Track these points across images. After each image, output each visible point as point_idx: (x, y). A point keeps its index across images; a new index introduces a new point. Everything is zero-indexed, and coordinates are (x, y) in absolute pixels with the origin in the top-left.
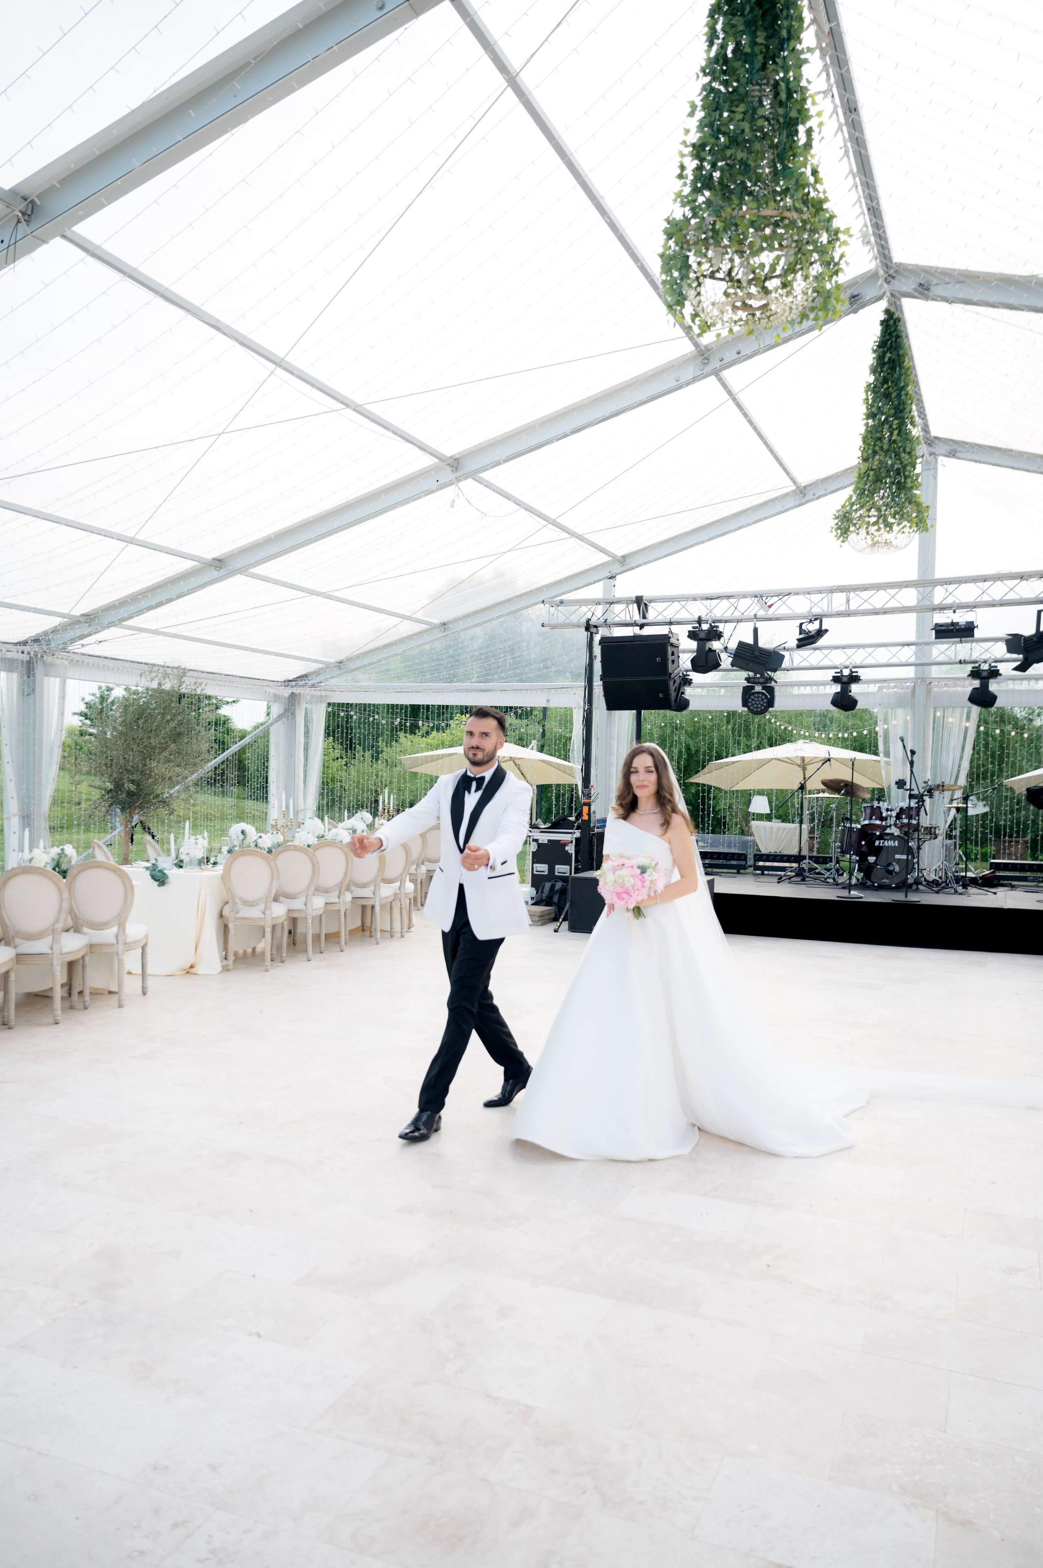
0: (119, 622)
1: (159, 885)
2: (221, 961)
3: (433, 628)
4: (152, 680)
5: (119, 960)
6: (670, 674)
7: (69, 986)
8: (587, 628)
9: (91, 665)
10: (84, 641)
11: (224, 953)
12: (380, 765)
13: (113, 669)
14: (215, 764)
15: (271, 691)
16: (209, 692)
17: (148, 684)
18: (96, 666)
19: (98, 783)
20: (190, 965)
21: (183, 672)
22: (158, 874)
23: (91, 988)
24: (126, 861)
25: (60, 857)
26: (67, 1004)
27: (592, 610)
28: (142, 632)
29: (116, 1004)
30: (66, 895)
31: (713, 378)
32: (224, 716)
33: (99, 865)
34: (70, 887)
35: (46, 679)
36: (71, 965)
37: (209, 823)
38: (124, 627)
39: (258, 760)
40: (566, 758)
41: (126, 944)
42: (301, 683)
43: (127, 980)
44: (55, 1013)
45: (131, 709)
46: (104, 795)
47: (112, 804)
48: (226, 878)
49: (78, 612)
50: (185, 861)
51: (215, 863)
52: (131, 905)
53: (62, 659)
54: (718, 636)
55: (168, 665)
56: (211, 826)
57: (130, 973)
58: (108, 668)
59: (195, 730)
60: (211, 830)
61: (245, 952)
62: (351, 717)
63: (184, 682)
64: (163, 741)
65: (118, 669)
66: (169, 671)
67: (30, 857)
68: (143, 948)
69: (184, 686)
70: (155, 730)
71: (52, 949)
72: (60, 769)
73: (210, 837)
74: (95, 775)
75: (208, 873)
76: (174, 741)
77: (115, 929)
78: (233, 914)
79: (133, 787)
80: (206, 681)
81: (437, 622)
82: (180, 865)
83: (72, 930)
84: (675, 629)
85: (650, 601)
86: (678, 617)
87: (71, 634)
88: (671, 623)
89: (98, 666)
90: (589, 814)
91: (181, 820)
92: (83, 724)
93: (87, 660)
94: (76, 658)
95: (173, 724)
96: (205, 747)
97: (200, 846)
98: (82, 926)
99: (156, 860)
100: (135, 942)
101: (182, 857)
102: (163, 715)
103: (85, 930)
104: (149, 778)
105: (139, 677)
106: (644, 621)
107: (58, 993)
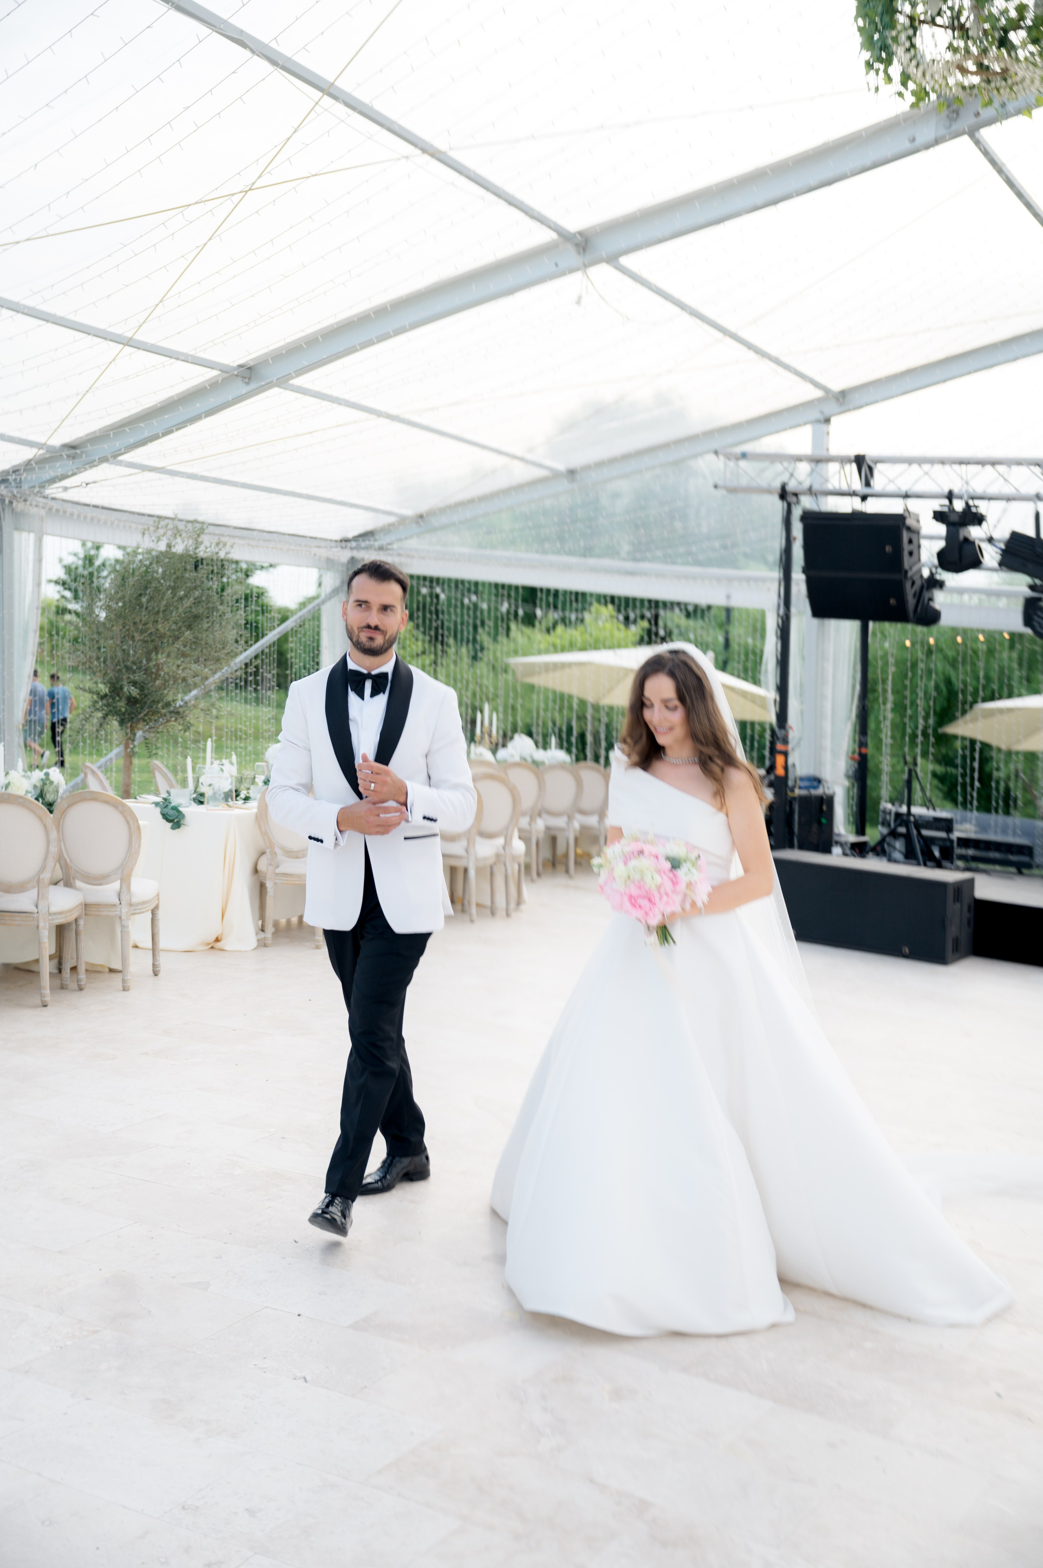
0: (113, 457)
1: (173, 828)
2: (257, 934)
3: (556, 475)
4: (159, 540)
5: (123, 926)
6: (906, 572)
7: (59, 958)
8: (783, 494)
9: (75, 517)
10: (66, 483)
11: (260, 922)
12: (482, 668)
13: (105, 522)
14: (246, 658)
15: (323, 553)
16: (235, 555)
17: (152, 545)
18: (82, 518)
19: (88, 685)
20: (214, 938)
21: (199, 528)
22: (171, 812)
23: (87, 963)
24: (127, 794)
25: (44, 784)
26: (57, 982)
27: (791, 470)
28: (143, 471)
29: (120, 985)
30: (54, 835)
31: (966, 139)
32: (258, 587)
33: (94, 797)
34: (59, 826)
35: (16, 534)
36: (61, 930)
37: (238, 743)
38: (120, 463)
39: (305, 652)
40: (756, 681)
41: (131, 905)
42: (363, 544)
43: (133, 954)
44: (43, 991)
45: (131, 581)
46: (96, 702)
47: (106, 715)
48: (262, 817)
49: (57, 441)
50: (206, 795)
51: (247, 799)
52: (138, 852)
53: (37, 506)
54: (978, 519)
55: (180, 517)
56: (241, 748)
57: (136, 947)
58: (99, 521)
59: (218, 610)
60: (241, 753)
61: (289, 922)
62: (437, 596)
63: (202, 543)
64: (174, 627)
65: (112, 523)
66: (181, 526)
67: (7, 782)
68: (154, 912)
69: (202, 548)
70: (164, 611)
71: (37, 907)
72: (37, 661)
73: (240, 763)
74: (84, 673)
75: (237, 811)
76: (189, 627)
77: (116, 885)
78: (271, 868)
79: (135, 692)
80: (232, 540)
81: (561, 467)
82: (200, 800)
83: (62, 883)
84: (913, 505)
85: (876, 462)
86: (918, 488)
87: (49, 474)
88: (906, 496)
89: (85, 518)
90: (786, 768)
91: (200, 739)
92: (63, 597)
93: (70, 509)
94: (55, 505)
95: (188, 603)
96: (232, 635)
97: (226, 774)
98: (74, 879)
99: (168, 792)
100: (143, 903)
101: (202, 789)
102: (174, 589)
103: (79, 884)
104: (156, 679)
105: (140, 535)
106: (867, 491)
107: (46, 967)
